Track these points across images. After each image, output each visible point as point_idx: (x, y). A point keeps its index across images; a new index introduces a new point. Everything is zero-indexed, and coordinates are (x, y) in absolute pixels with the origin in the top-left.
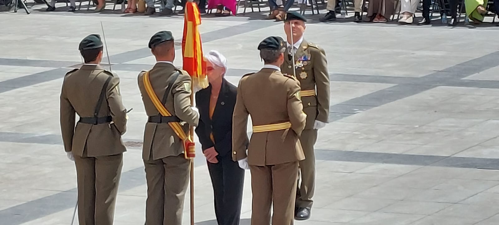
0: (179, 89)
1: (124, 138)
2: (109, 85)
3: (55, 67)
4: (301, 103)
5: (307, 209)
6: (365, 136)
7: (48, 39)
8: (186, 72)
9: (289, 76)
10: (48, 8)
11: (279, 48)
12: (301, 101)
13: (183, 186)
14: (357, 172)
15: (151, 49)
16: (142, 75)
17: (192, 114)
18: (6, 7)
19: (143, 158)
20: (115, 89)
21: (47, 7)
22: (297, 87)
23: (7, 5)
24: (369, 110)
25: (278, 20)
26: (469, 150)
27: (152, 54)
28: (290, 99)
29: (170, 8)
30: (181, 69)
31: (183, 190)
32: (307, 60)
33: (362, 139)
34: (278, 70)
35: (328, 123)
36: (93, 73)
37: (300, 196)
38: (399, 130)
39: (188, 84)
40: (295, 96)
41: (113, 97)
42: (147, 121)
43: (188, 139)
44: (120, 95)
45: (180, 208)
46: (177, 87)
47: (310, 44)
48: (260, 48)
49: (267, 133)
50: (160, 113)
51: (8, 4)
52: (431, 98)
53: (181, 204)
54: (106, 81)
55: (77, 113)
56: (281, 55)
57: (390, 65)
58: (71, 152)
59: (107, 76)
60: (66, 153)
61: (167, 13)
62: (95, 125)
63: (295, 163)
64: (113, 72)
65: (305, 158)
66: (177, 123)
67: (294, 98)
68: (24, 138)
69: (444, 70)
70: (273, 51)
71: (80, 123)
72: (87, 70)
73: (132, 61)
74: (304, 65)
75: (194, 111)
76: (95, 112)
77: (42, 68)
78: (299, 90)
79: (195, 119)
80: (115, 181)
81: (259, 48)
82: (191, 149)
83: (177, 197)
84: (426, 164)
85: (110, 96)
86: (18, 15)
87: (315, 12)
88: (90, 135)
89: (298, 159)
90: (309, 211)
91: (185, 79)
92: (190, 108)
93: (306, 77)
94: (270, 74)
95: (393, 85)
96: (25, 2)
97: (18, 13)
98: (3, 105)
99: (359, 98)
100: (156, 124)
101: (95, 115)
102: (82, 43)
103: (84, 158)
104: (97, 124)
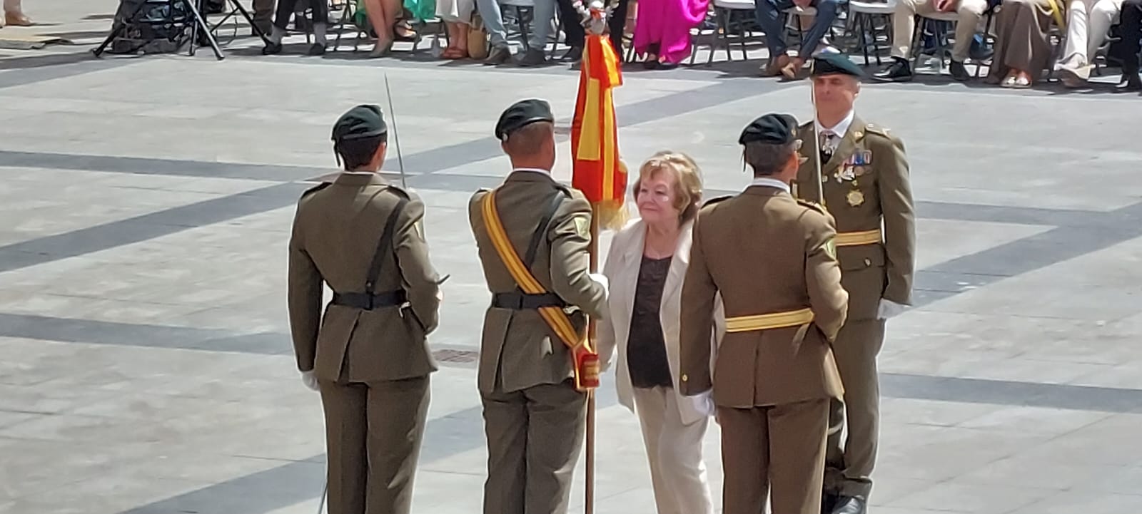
0: (563, 231)
1: (434, 340)
2: (400, 218)
3: (280, 180)
4: (835, 266)
5: (856, 498)
6: (984, 342)
7: (264, 115)
8: (580, 192)
9: (811, 203)
10: (266, 47)
11: (789, 140)
12: (836, 262)
13: (570, 452)
14: (967, 424)
15: (500, 141)
16: (478, 199)
17: (591, 289)
18: (170, 43)
19: (479, 388)
20: (412, 228)
21: (262, 44)
22: (828, 230)
24: (991, 285)
25: (787, 79)
27: (502, 150)
28: (810, 256)
29: (539, 49)
30: (569, 188)
31: (570, 461)
32: (863, 164)
33: (976, 350)
34: (783, 190)
36: (364, 193)
38: (1061, 330)
39: (583, 220)
40: (822, 250)
41: (409, 245)
42: (489, 303)
43: (582, 346)
44: (424, 241)
45: (560, 500)
46: (560, 226)
47: (869, 126)
48: (744, 140)
49: (759, 332)
50: (519, 287)
51: (175, 36)
52: (1134, 259)
53: (563, 493)
54: (395, 211)
55: (328, 284)
56: (791, 156)
57: (1039, 183)
58: (311, 372)
59: (396, 198)
60: (301, 374)
61: (535, 59)
62: (369, 311)
63: (821, 401)
64: (409, 191)
66: (558, 308)
67: (820, 255)
68: (207, 339)
70: (774, 146)
71: (335, 306)
72: (350, 184)
73: (455, 168)
74: (858, 174)
75: (596, 282)
76: (367, 282)
77: (249, 181)
78: (832, 237)
79: (597, 300)
80: (411, 439)
81: (741, 141)
82: (589, 368)
83: (554, 476)
84: (1120, 409)
85: (403, 243)
86: (195, 62)
87: (872, 59)
88: (355, 333)
89: (830, 392)
90: (861, 503)
91: (578, 209)
92: (585, 276)
93: (860, 202)
94: (768, 199)
95: (1046, 228)
96: (214, 33)
97: (198, 57)
98: (161, 265)
99: (970, 256)
100: (510, 310)
101: (367, 288)
102: (340, 124)
103: (344, 386)
104: (371, 308)
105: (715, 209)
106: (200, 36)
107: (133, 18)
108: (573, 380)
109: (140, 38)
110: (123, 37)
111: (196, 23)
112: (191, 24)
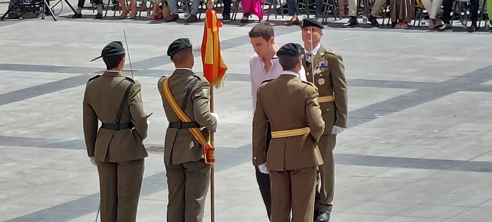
0: (198, 95)
2: (131, 92)
3: (81, 73)
4: (319, 108)
5: (326, 213)
6: (385, 140)
7: (75, 45)
9: (308, 82)
10: (75, 15)
11: (297, 55)
12: (319, 106)
13: (204, 190)
14: (378, 176)
15: (170, 57)
16: (162, 80)
17: (211, 120)
18: (33, 14)
19: (165, 163)
20: (136, 96)
21: (74, 13)
22: (315, 93)
23: (34, 13)
24: (388, 116)
26: (487, 154)
27: (171, 61)
28: (309, 104)
31: (204, 195)
32: (325, 67)
33: (382, 144)
34: (295, 76)
35: (347, 128)
36: (115, 80)
37: (320, 200)
38: (419, 135)
39: (206, 90)
40: (313, 101)
41: (135, 103)
42: (168, 126)
43: (208, 145)
44: (141, 101)
45: (200, 212)
46: (197, 93)
47: (327, 50)
48: (279, 54)
49: (286, 138)
50: (180, 119)
51: (36, 11)
52: (450, 103)
53: (201, 208)
54: (128, 88)
55: (100, 120)
56: (299, 61)
57: (410, 70)
58: (93, 157)
59: (129, 83)
60: (89, 158)
62: (118, 132)
63: (314, 168)
64: (135, 79)
65: (323, 162)
66: (197, 128)
67: (312, 104)
68: (50, 143)
69: (464, 75)
70: (291, 57)
71: (103, 129)
72: (109, 76)
73: (157, 67)
74: (322, 71)
75: (213, 117)
76: (117, 119)
77: (68, 73)
78: (317, 96)
79: (214, 124)
82: (211, 154)
83: (197, 202)
84: (445, 169)
85: (132, 103)
86: (45, 22)
88: (112, 141)
89: (317, 164)
90: (328, 215)
91: (204, 85)
92: (209, 114)
93: (324, 83)
94: (288, 81)
95: (413, 90)
96: (53, 9)
97: (45, 20)
98: (29, 111)
99: (379, 103)
100: (177, 129)
101: (117, 121)
102: (105, 50)
103: (106, 163)
104: (119, 130)
105: (267, 84)
106: (46, 10)
107: (17, 3)
108: (203, 159)
109: (21, 12)
110: (13, 11)
111: (45, 5)
112: (43, 6)
